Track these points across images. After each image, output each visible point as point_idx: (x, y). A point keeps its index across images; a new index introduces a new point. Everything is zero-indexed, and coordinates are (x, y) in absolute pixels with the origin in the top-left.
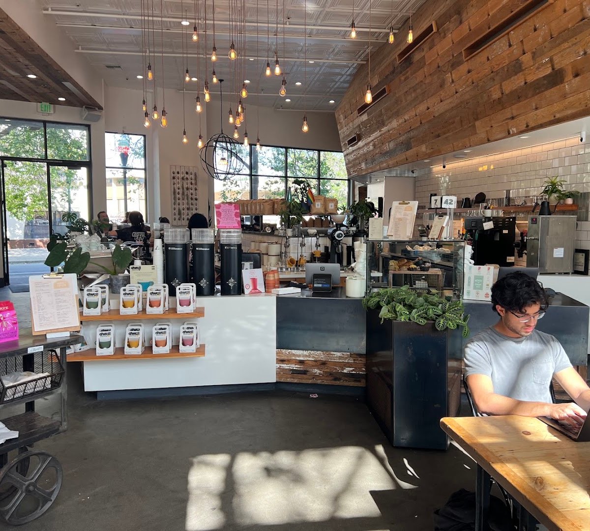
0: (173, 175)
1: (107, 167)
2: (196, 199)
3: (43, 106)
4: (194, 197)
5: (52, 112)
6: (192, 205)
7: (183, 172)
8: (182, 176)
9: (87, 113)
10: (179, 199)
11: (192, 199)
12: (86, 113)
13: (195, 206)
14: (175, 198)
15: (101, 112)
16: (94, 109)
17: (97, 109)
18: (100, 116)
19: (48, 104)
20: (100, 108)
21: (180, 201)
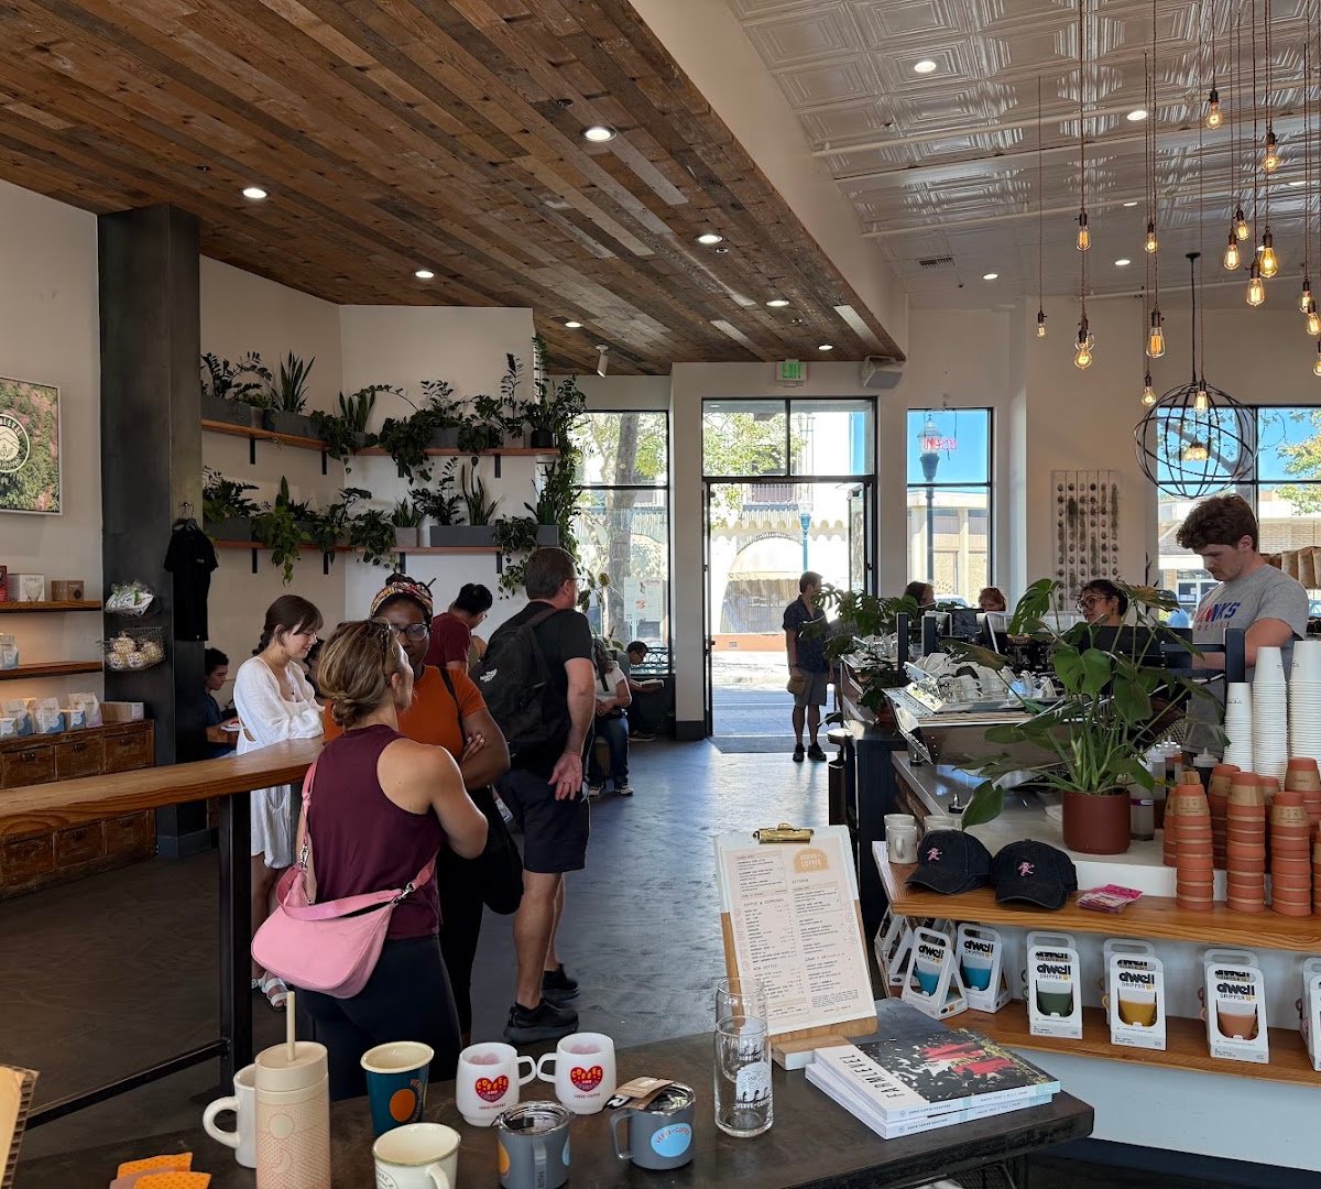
0: (1058, 494)
1: (910, 486)
2: (1115, 549)
3: (787, 367)
4: (1110, 542)
5: (803, 377)
6: (1105, 561)
7: (1082, 485)
8: (1080, 495)
9: (874, 371)
10: (1072, 550)
11: (1104, 548)
12: (871, 371)
13: (1113, 566)
14: (1062, 548)
15: (899, 366)
16: (888, 362)
17: (893, 360)
18: (900, 374)
19: (796, 362)
20: (900, 358)
21: (1074, 554)
